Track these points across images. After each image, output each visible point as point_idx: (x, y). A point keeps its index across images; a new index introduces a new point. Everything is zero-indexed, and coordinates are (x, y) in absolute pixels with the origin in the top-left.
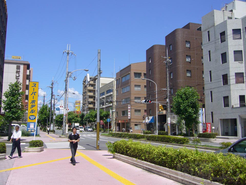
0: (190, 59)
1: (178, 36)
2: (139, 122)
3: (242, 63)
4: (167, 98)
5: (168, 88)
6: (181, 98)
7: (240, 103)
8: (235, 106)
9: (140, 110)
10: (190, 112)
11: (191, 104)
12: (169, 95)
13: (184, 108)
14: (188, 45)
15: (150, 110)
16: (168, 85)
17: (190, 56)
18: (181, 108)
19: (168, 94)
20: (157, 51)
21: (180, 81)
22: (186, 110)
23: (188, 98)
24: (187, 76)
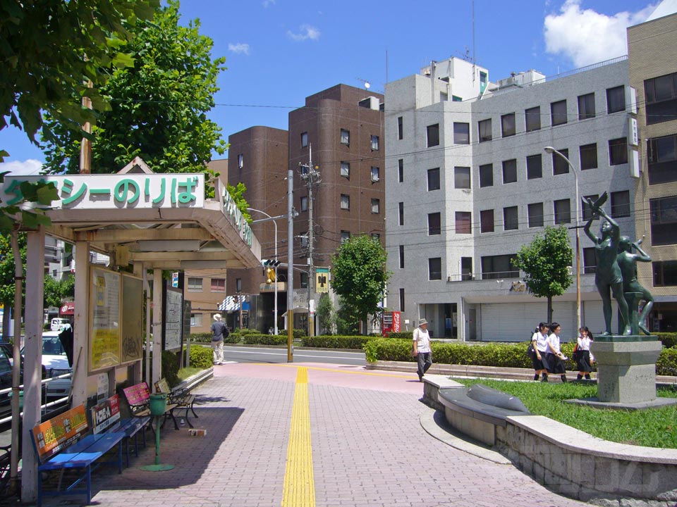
0: (347, 170)
1: (325, 116)
2: (199, 309)
3: (469, 192)
4: (307, 256)
5: (311, 233)
6: (354, 257)
7: (463, 272)
8: (453, 279)
9: (202, 279)
10: (372, 290)
11: (374, 272)
12: (314, 251)
13: (360, 280)
14: (345, 140)
15: (237, 280)
16: (311, 228)
17: (349, 164)
18: (354, 280)
19: (312, 248)
20: (260, 142)
21: (326, 219)
22: (364, 284)
23: (368, 260)
24: (342, 207)
